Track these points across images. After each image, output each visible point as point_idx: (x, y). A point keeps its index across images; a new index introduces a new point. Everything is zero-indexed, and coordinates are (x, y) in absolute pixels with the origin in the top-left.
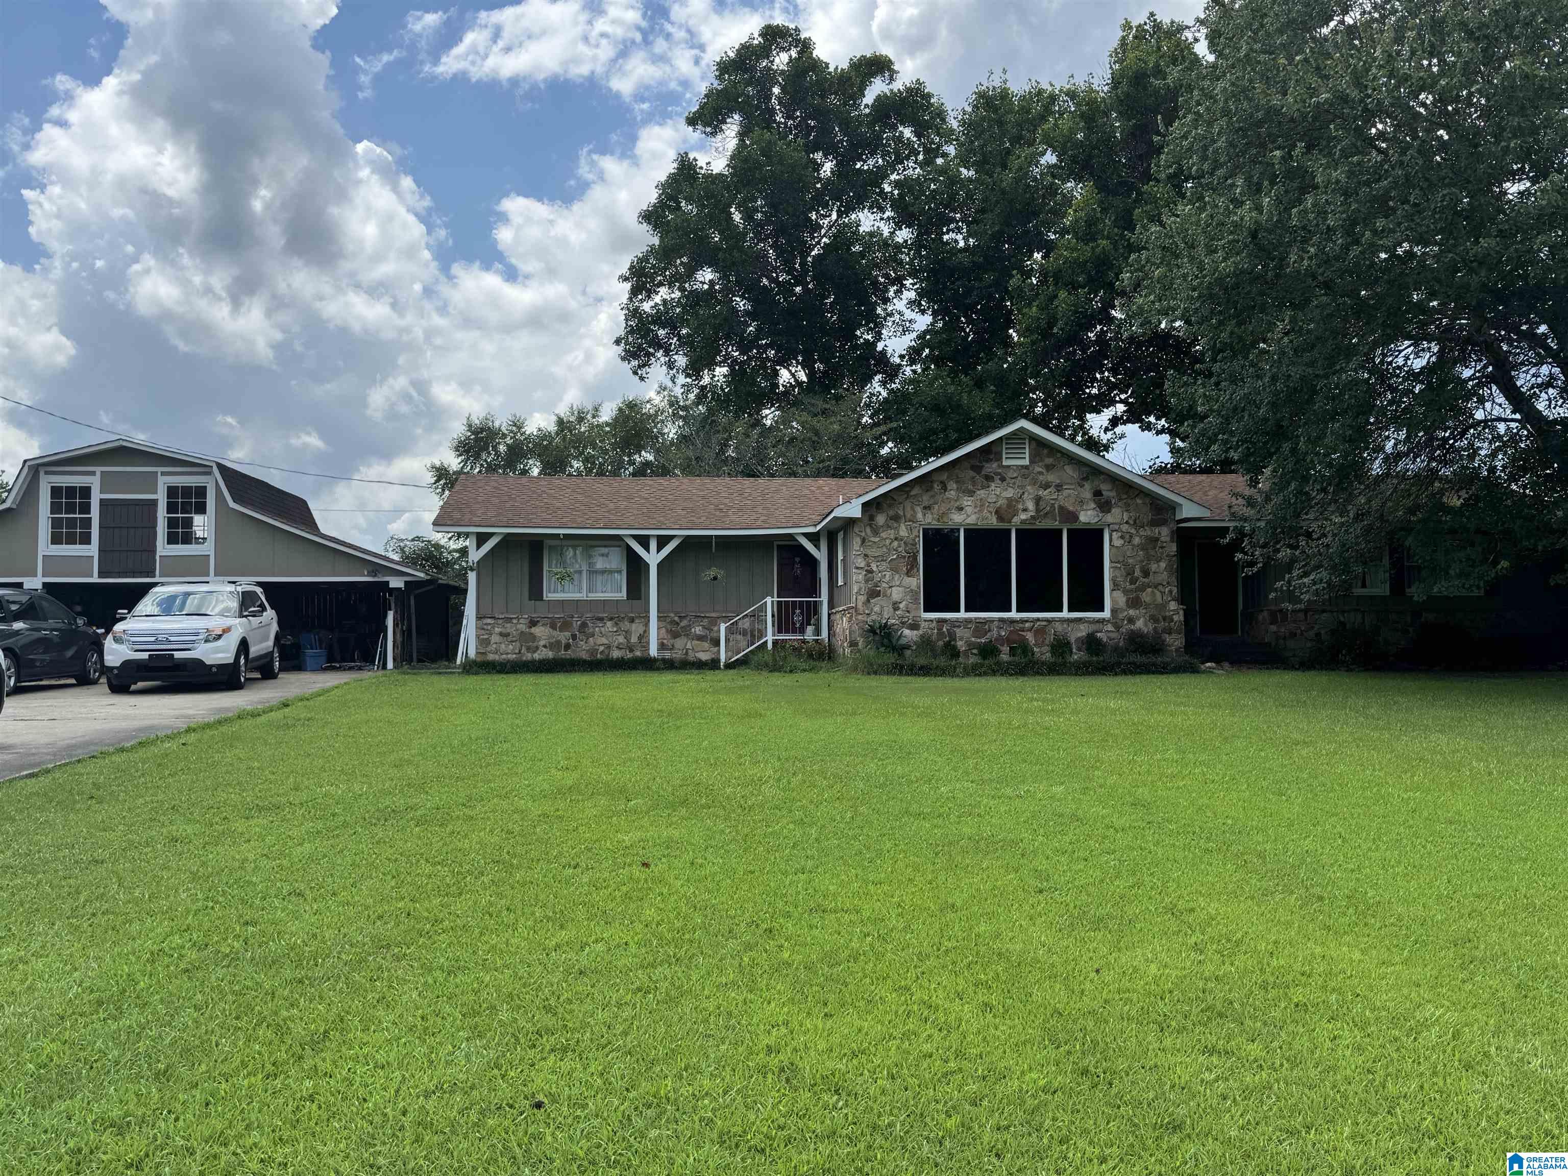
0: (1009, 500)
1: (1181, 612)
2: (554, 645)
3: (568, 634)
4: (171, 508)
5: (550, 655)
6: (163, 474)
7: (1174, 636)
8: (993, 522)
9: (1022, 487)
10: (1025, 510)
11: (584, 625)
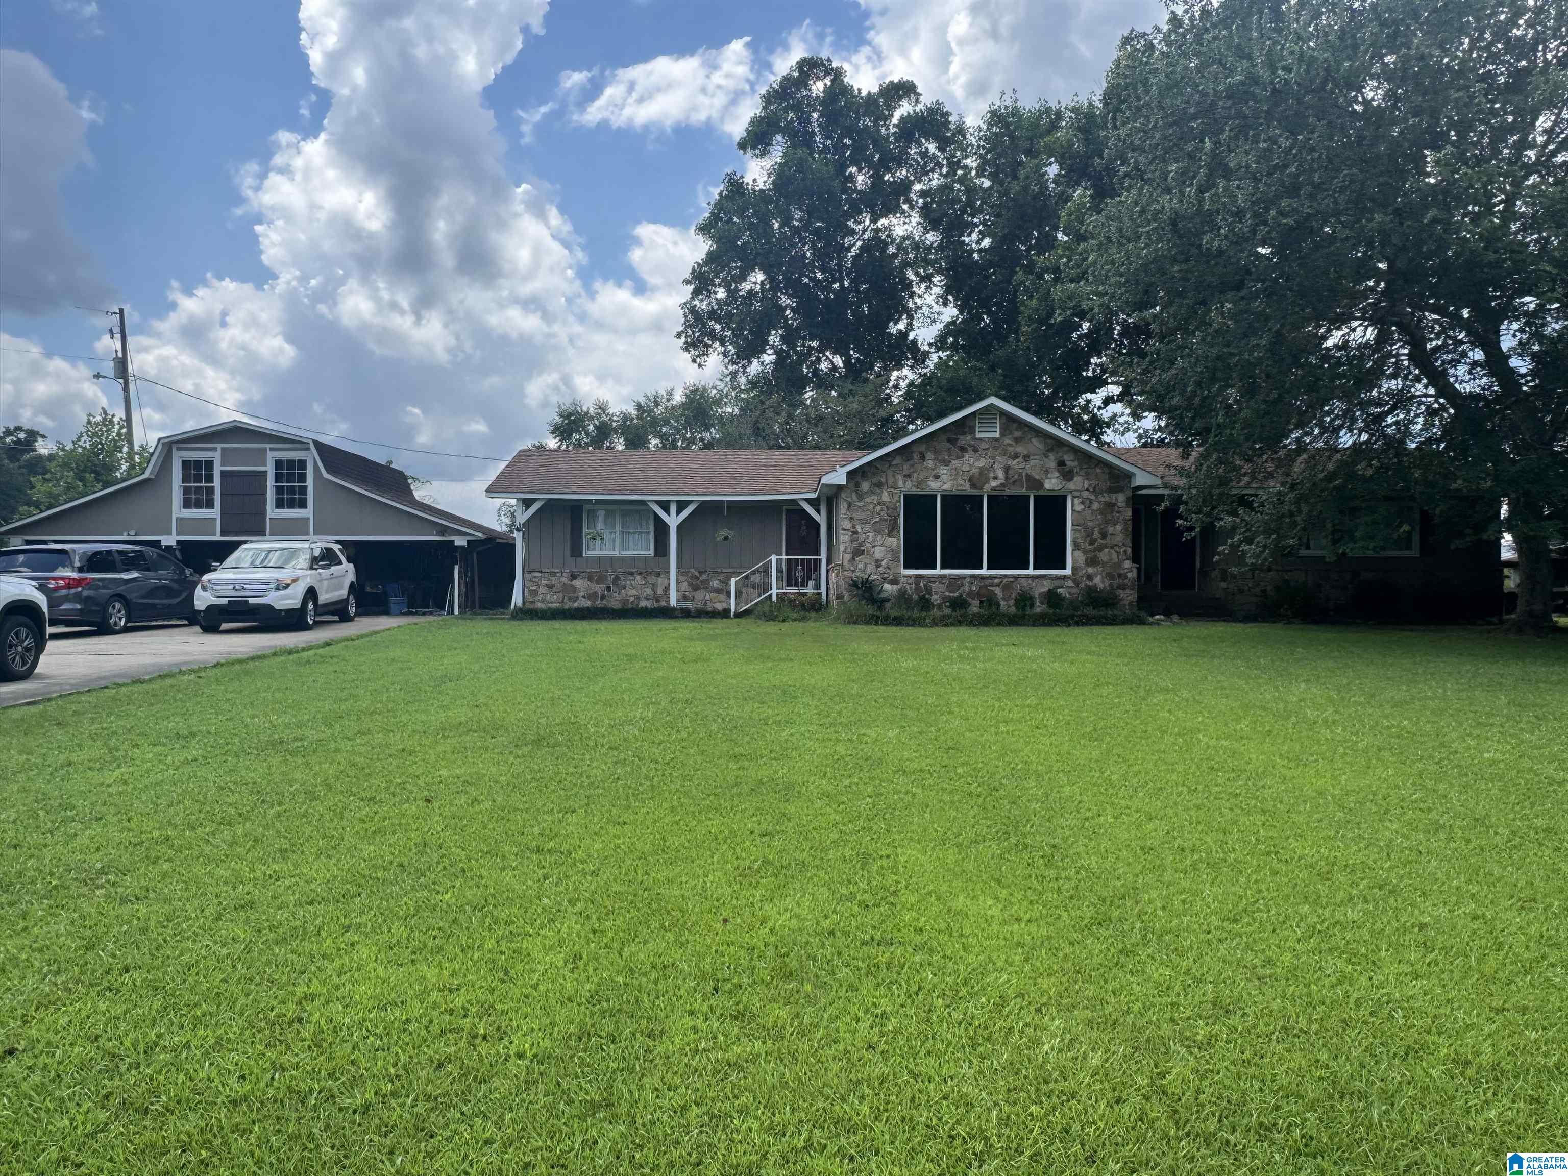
0: (982, 469)
1: (1135, 571)
2: (592, 596)
3: (603, 586)
4: (278, 478)
5: (587, 604)
6: (272, 449)
7: (1128, 591)
8: (966, 489)
9: (994, 458)
10: (995, 478)
11: (617, 578)
